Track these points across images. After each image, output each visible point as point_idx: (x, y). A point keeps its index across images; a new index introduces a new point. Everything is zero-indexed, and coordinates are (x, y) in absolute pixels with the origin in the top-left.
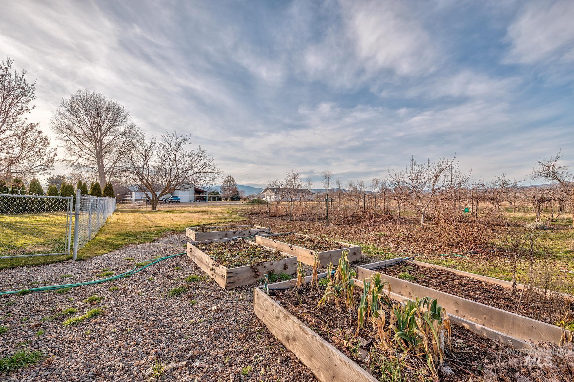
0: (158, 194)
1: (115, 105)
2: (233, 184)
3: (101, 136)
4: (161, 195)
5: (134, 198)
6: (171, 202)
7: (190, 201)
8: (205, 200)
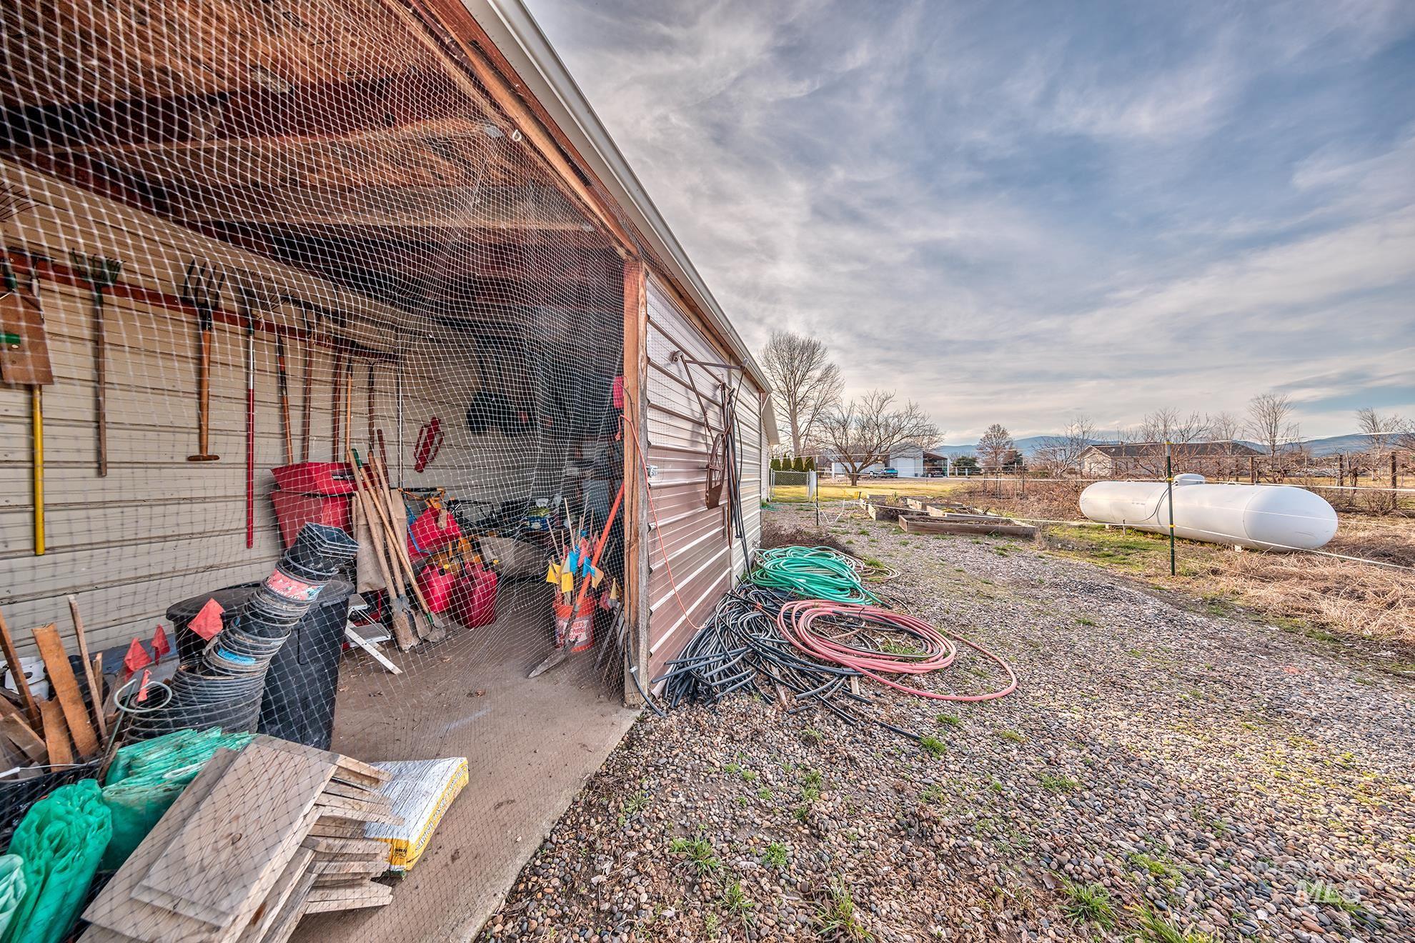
0: (858, 465)
1: (809, 342)
2: (1004, 442)
3: (795, 386)
4: (862, 468)
5: (833, 472)
6: (885, 477)
7: (916, 475)
8: (944, 474)
